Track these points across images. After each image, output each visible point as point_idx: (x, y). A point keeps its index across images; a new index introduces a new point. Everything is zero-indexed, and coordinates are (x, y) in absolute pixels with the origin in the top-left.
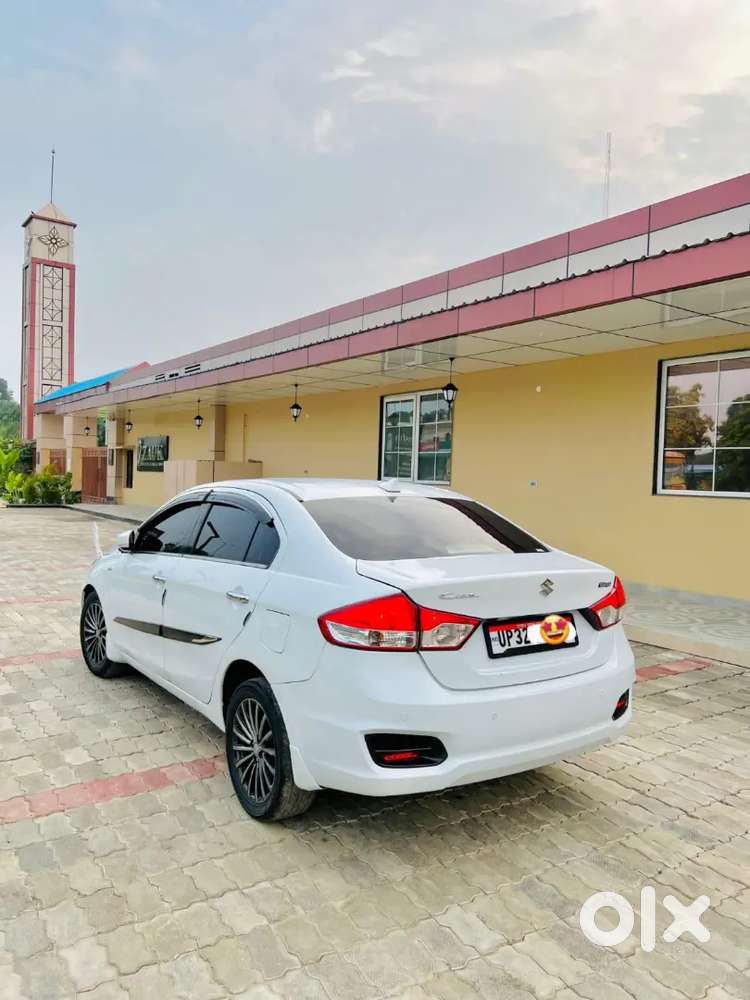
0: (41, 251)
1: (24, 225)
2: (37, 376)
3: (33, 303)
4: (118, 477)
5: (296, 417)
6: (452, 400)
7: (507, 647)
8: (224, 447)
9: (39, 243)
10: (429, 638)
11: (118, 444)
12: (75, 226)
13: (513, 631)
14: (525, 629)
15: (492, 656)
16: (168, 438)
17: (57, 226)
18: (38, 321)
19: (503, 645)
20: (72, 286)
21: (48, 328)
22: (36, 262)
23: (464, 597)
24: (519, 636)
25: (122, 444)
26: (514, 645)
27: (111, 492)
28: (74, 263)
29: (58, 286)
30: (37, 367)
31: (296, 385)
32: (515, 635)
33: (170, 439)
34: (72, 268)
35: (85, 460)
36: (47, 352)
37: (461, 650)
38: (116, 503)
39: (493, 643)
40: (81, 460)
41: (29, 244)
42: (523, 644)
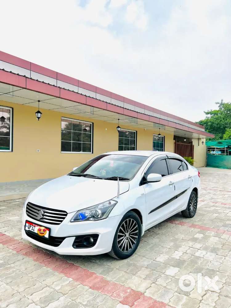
6: (40, 118)
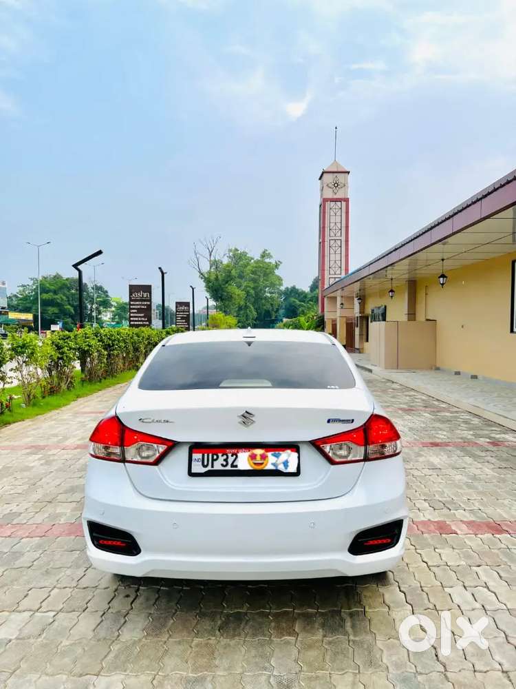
0: (329, 194)
1: (320, 179)
2: (326, 273)
3: (324, 227)
4: (361, 335)
5: (443, 284)
7: (209, 468)
8: (415, 311)
9: (327, 187)
10: (131, 452)
11: (360, 313)
12: (349, 173)
13: (220, 455)
14: (235, 454)
15: (191, 474)
16: (385, 307)
17: (338, 175)
18: (327, 239)
19: (205, 466)
20: (347, 213)
21: (332, 242)
22: (325, 200)
23: (160, 421)
24: (226, 460)
25: (364, 312)
26: (218, 466)
27: (357, 346)
28: (349, 197)
29: (339, 213)
30: (327, 267)
31: (443, 260)
32: (222, 458)
33: (387, 307)
34: (347, 200)
35: (347, 324)
36: (333, 257)
37: (161, 466)
38: (360, 353)
39: (194, 464)
40: (345, 325)
41: (322, 190)
42: (229, 468)
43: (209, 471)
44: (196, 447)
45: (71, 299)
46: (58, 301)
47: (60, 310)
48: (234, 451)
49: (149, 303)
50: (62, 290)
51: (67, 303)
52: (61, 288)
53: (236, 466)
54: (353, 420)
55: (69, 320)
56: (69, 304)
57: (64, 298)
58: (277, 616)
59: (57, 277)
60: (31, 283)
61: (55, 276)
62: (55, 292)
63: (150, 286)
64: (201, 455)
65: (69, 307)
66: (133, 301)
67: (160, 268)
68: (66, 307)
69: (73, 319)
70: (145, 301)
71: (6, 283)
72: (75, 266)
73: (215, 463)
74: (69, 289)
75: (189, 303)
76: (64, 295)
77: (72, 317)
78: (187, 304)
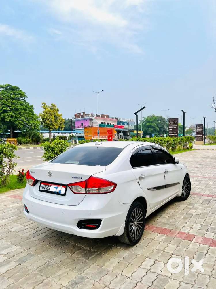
7: (44, 189)
13: (47, 185)
14: (50, 186)
15: (39, 190)
19: (43, 188)
24: (48, 187)
26: (46, 189)
32: (47, 187)
37: (34, 187)
39: (41, 187)
42: (48, 190)
43: (43, 190)
44: (42, 182)
45: (158, 125)
46: (153, 126)
47: (154, 129)
48: (50, 185)
49: (177, 126)
50: (155, 121)
51: (156, 126)
52: (154, 121)
53: (50, 190)
54: (81, 178)
55: (157, 133)
56: (157, 127)
57: (155, 124)
58: (74, 246)
59: (153, 116)
60: (143, 119)
61: (152, 116)
62: (152, 122)
63: (178, 119)
64: (43, 185)
65: (157, 128)
66: (170, 125)
67: (182, 110)
68: (156, 128)
69: (159, 133)
70: (175, 125)
71: (134, 120)
72: (135, 114)
73: (45, 188)
74: (158, 120)
75: (203, 125)
76: (155, 123)
77: (158, 132)
78: (202, 125)
